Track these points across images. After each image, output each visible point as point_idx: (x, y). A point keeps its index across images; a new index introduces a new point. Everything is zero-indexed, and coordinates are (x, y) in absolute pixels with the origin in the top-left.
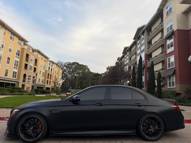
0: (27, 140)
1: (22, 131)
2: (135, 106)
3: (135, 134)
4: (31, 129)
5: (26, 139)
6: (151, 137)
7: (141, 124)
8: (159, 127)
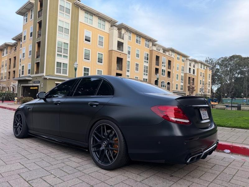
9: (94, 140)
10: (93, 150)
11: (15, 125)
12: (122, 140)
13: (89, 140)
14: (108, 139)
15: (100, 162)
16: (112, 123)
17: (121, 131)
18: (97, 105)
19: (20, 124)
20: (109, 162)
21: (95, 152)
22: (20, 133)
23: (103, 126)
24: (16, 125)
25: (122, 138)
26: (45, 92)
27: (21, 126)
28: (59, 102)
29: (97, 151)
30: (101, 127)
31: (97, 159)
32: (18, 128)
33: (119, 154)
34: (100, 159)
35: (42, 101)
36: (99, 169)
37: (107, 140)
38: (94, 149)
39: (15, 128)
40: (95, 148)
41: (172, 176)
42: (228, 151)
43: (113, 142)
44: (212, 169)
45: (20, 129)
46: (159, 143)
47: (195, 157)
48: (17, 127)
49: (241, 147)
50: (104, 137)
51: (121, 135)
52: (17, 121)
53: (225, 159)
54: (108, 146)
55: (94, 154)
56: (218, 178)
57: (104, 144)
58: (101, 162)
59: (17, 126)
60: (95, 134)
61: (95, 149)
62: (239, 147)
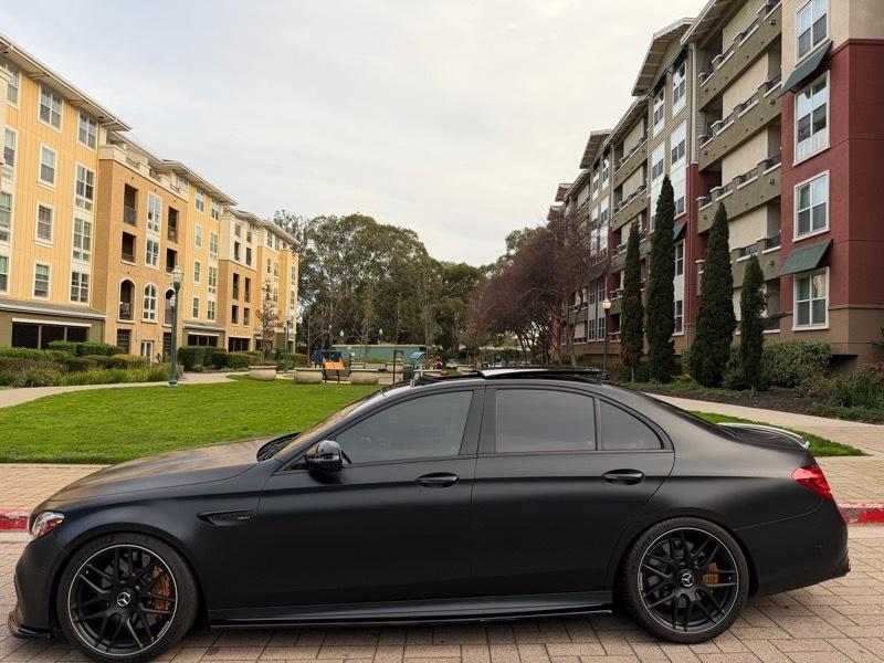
0: (107, 651)
1: (80, 611)
2: (610, 481)
3: (610, 611)
4: (122, 602)
5: (101, 650)
6: (684, 625)
7: (635, 568)
8: (723, 578)
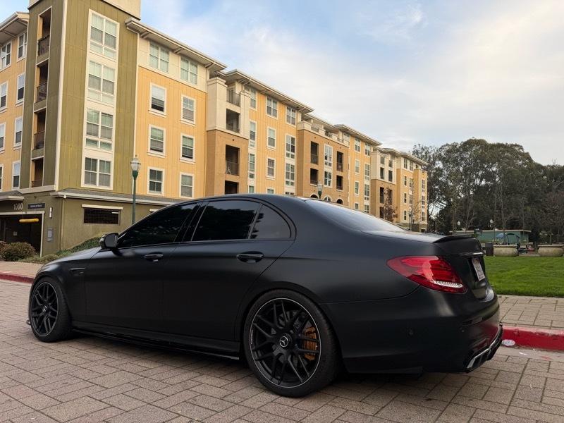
3: (237, 358)
9: (257, 335)
10: (254, 356)
11: (35, 311)
12: (328, 332)
13: (245, 335)
14: (291, 331)
15: (275, 382)
16: (300, 296)
17: (322, 312)
18: (258, 260)
19: (51, 307)
20: (298, 380)
21: (260, 360)
22: (51, 329)
23: (278, 303)
24: (40, 311)
25: (326, 326)
26: (117, 234)
27: (54, 314)
28: (159, 255)
29: (264, 359)
30: (272, 307)
31: (267, 377)
32: (45, 319)
33: (323, 361)
34: (273, 376)
35: (110, 253)
36: (274, 397)
37: (290, 333)
38: (257, 354)
39: (35, 318)
40: (259, 352)
41: (430, 400)
42: (511, 343)
43: (305, 337)
44: (497, 379)
45: (52, 321)
46: (411, 333)
47: (480, 357)
48: (43, 317)
49: (536, 333)
50: (281, 328)
51: (324, 321)
52: (41, 301)
53: (510, 358)
54: (293, 347)
55: (258, 365)
56: (517, 396)
57: (282, 343)
58: (277, 381)
59: (41, 314)
60: (258, 321)
61: (260, 355)
62: (531, 333)
